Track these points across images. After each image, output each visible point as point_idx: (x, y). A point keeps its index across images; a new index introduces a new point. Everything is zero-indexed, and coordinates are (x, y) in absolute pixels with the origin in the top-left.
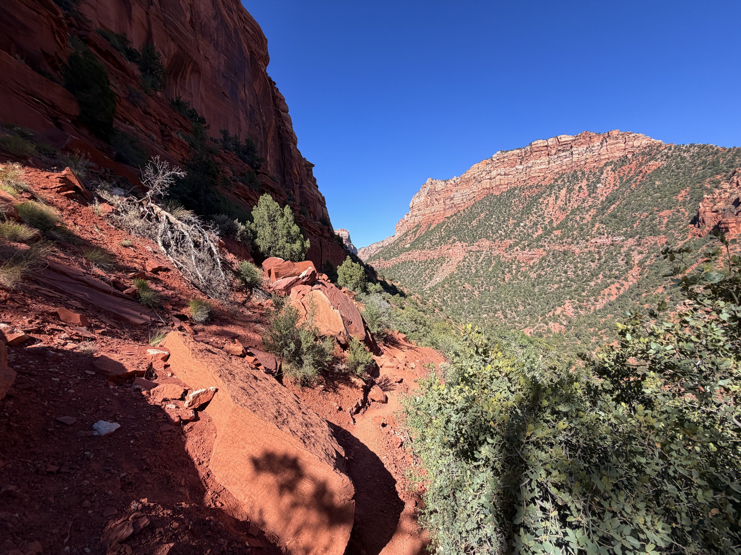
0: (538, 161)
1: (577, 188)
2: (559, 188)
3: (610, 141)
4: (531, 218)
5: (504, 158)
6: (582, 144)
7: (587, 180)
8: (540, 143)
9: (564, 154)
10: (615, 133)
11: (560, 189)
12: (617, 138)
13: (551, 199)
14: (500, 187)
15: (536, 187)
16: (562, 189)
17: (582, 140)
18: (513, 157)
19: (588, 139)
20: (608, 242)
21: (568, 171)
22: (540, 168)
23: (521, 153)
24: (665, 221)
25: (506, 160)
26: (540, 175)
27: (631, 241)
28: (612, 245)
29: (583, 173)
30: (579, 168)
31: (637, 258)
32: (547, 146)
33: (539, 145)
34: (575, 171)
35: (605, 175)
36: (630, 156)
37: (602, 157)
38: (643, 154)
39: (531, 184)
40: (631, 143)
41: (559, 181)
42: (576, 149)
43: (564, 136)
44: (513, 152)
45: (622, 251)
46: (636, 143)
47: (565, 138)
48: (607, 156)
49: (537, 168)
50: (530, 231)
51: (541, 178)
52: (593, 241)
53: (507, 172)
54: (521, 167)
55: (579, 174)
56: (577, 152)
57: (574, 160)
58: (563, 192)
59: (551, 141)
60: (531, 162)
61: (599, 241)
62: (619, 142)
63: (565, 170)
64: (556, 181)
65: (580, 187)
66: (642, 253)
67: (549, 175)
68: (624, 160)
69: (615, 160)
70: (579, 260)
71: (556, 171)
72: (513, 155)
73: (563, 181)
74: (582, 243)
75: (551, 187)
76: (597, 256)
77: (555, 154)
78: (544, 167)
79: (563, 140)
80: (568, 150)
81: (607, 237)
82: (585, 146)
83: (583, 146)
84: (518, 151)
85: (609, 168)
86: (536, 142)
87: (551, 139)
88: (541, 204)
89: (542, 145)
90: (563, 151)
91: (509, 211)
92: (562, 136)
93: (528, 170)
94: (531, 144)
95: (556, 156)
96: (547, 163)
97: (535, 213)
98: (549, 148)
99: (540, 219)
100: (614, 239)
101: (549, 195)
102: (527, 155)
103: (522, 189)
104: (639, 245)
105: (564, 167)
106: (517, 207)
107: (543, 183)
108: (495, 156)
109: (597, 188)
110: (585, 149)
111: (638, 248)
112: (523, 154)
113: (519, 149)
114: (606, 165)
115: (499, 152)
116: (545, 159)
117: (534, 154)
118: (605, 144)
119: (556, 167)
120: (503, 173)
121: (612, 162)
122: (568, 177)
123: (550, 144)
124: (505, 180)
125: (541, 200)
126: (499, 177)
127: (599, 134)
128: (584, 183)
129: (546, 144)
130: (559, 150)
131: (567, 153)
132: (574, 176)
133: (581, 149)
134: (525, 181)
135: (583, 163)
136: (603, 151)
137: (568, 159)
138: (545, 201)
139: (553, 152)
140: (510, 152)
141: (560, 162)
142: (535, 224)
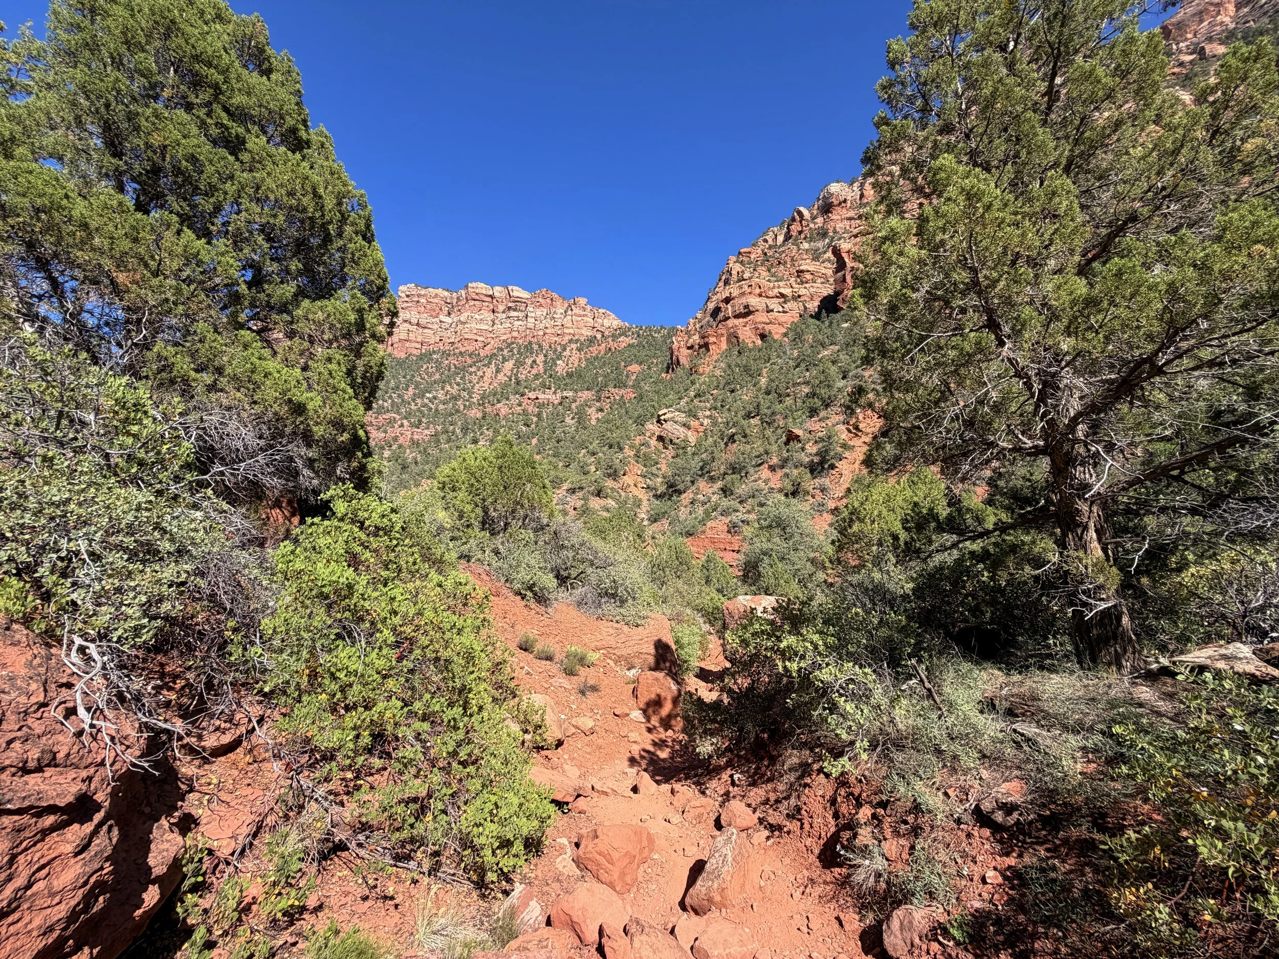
1: (529, 361)
3: (576, 311)
4: (448, 387)
6: (541, 305)
7: (545, 356)
8: (481, 287)
11: (505, 360)
13: (490, 371)
14: (408, 344)
15: (470, 355)
18: (436, 300)
19: (549, 301)
20: (556, 399)
22: (478, 327)
24: (634, 378)
25: (423, 300)
26: (480, 339)
27: (586, 395)
28: (561, 404)
29: (540, 346)
31: (594, 415)
32: (492, 297)
34: (530, 343)
35: (567, 353)
36: (599, 336)
37: (566, 331)
38: (613, 336)
39: (463, 350)
40: (600, 321)
41: (506, 351)
44: (436, 291)
45: (573, 406)
46: (607, 323)
47: (518, 292)
48: (572, 331)
49: (473, 325)
50: (441, 407)
52: (532, 395)
53: (423, 322)
54: (448, 320)
55: (535, 347)
57: (531, 325)
58: (509, 365)
59: (498, 291)
60: (466, 314)
61: (541, 396)
64: (502, 350)
65: (534, 361)
66: (601, 410)
68: (592, 341)
69: (582, 339)
70: (504, 423)
71: (504, 337)
74: (514, 399)
75: (493, 355)
76: (535, 419)
78: (486, 327)
79: (515, 294)
81: (555, 393)
84: (446, 294)
85: (574, 346)
86: (474, 285)
88: (471, 374)
90: (515, 310)
91: (413, 376)
92: (515, 288)
94: (467, 287)
95: (504, 316)
96: (490, 323)
97: (458, 384)
99: (465, 394)
100: (565, 394)
101: (488, 365)
102: (460, 303)
103: (446, 354)
104: (599, 400)
105: (515, 334)
106: (430, 375)
108: (402, 288)
109: (556, 364)
111: (598, 404)
112: (455, 301)
114: (570, 341)
118: (569, 312)
119: (503, 331)
120: (414, 321)
121: (577, 341)
122: (520, 348)
123: (497, 294)
124: (417, 335)
125: (472, 370)
126: (406, 325)
128: (540, 359)
130: (509, 308)
131: (521, 315)
132: (529, 347)
133: (539, 313)
134: (453, 343)
135: (541, 333)
136: (567, 321)
138: (480, 373)
139: (501, 308)
140: (431, 290)
142: (455, 398)
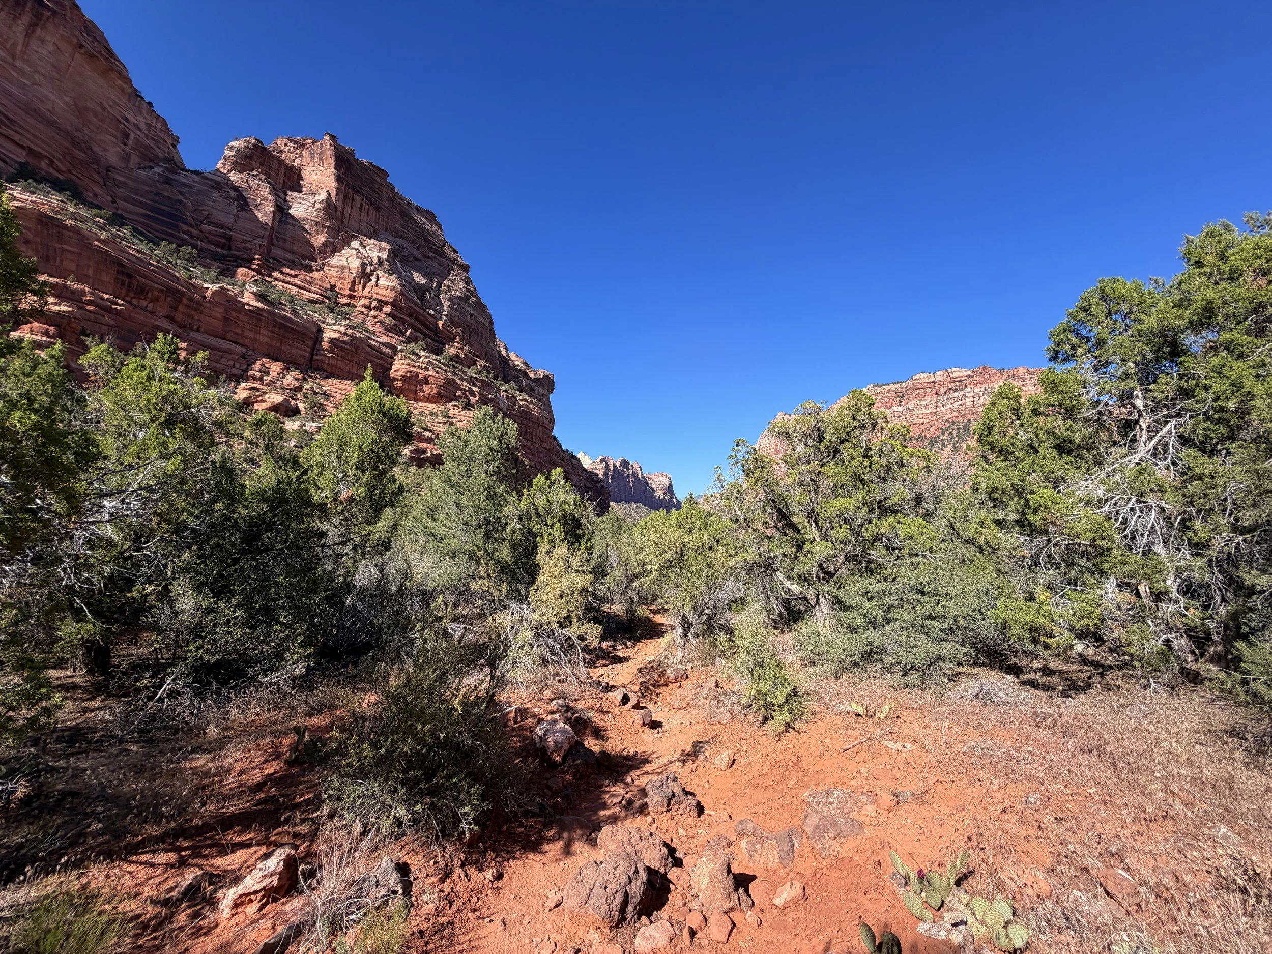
0: (922, 403)
2: (943, 444)
5: (876, 394)
9: (956, 395)
10: (1021, 371)
12: (1023, 379)
16: (946, 446)
17: (978, 378)
21: (961, 420)
23: (902, 388)
30: (975, 417)
33: (923, 380)
42: (969, 390)
43: (956, 369)
51: (926, 426)
56: (971, 394)
62: (1025, 385)
63: (956, 417)
67: (936, 423)
72: (889, 391)
73: (951, 434)
77: (945, 394)
80: (962, 390)
82: (983, 386)
83: (980, 385)
87: (939, 373)
89: (927, 380)
93: (909, 413)
98: (937, 385)
107: (927, 433)
110: (983, 390)
113: (898, 383)
115: (870, 386)
116: (931, 400)
117: (917, 392)
127: (1001, 372)
129: (933, 379)
137: (960, 403)
141: (949, 406)
